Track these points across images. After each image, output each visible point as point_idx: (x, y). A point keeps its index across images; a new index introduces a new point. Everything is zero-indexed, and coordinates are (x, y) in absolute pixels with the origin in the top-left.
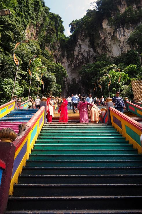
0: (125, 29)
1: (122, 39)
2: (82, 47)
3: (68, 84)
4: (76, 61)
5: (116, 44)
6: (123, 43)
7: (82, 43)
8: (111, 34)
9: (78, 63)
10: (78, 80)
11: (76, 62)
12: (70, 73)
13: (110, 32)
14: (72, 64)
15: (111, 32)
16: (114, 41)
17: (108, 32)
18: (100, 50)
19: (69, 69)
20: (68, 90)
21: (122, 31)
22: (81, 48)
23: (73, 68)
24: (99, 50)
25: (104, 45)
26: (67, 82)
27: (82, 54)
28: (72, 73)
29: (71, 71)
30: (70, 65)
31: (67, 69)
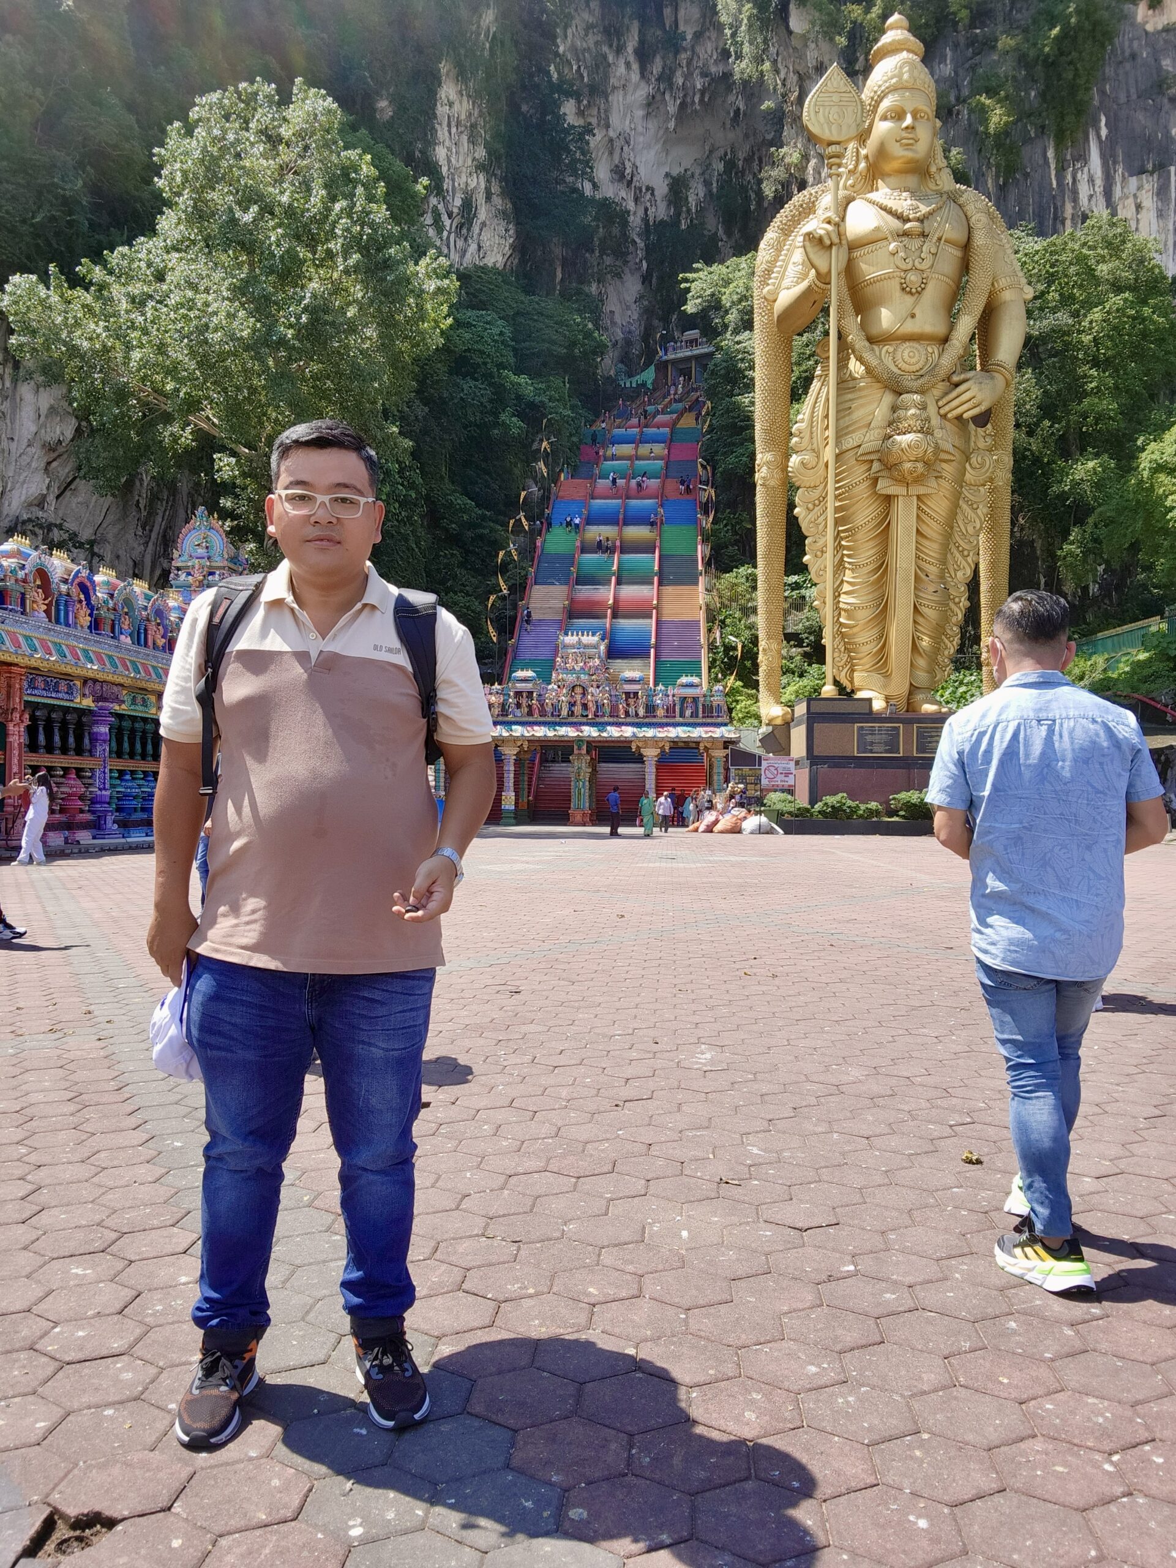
4: (688, 76)
9: (703, 92)
10: (701, 195)
11: (691, 82)
12: (659, 146)
14: (667, 97)
19: (650, 126)
23: (672, 125)
26: (641, 212)
28: (669, 141)
29: (661, 132)
30: (658, 97)
31: (640, 129)
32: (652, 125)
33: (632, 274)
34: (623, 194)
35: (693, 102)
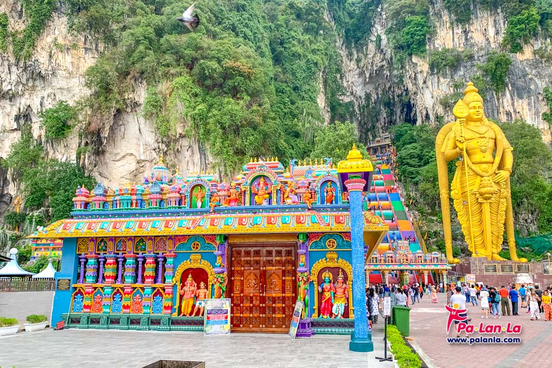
0: (440, 78)
1: (435, 93)
3: (359, 105)
6: (436, 99)
8: (423, 74)
9: (376, 70)
10: (376, 98)
12: (363, 85)
14: (366, 72)
15: (423, 70)
20: (360, 118)
21: (436, 80)
22: (380, 41)
23: (367, 80)
27: (381, 52)
28: (365, 84)
29: (364, 82)
30: (363, 72)
31: (357, 81)
32: (361, 80)
34: (353, 99)
35: (373, 73)
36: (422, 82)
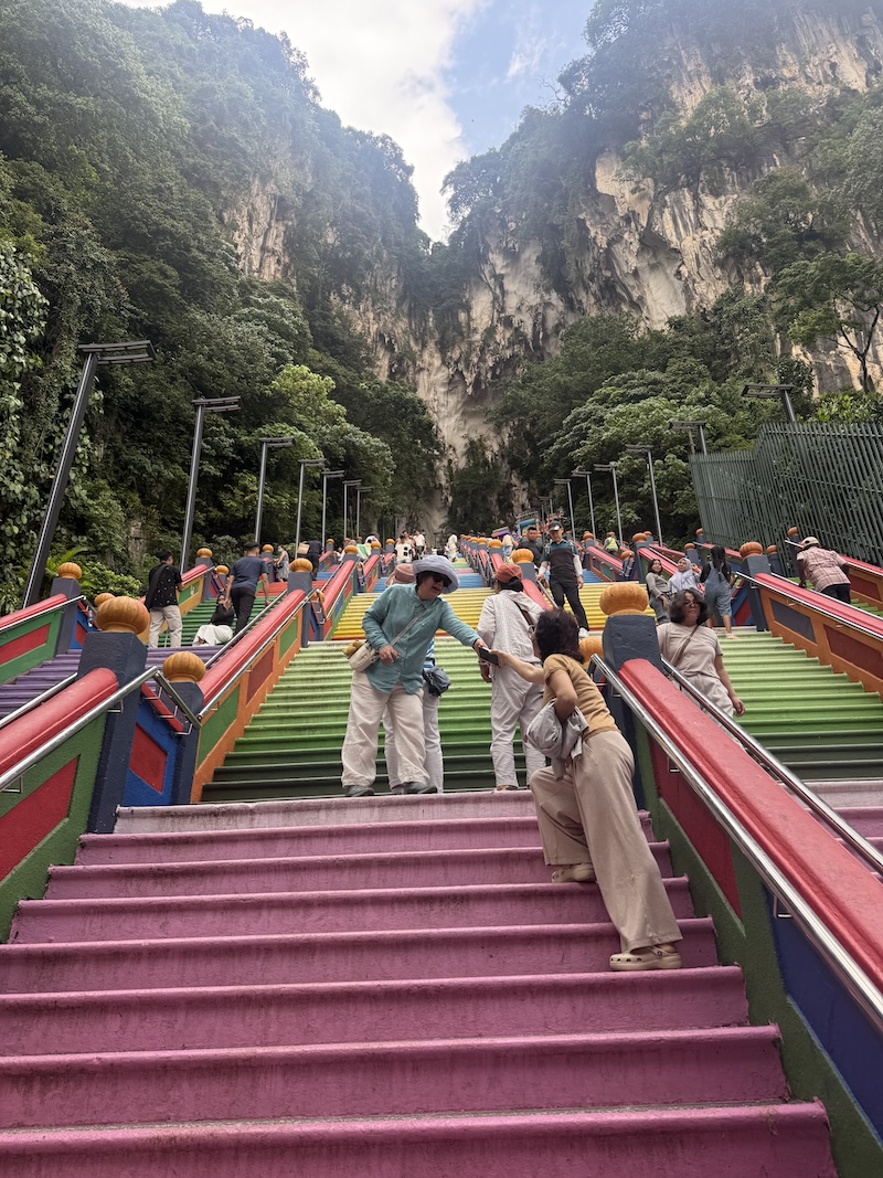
0: (702, 196)
1: (689, 244)
2: (508, 286)
3: (449, 468)
4: (482, 359)
5: (664, 271)
6: (694, 264)
7: (507, 266)
8: (637, 222)
9: (493, 369)
10: (496, 448)
11: (485, 361)
12: (458, 416)
13: (634, 212)
14: (465, 373)
15: (637, 209)
16: (655, 256)
17: (621, 211)
18: (592, 300)
19: (450, 400)
20: (450, 499)
21: (689, 203)
22: (504, 293)
23: (470, 390)
24: (587, 300)
25: (608, 274)
26: (445, 463)
27: (508, 322)
28: (466, 415)
29: (459, 406)
30: (457, 378)
31: (442, 401)
32: (452, 400)
33: (439, 511)
35: (487, 377)
36: (635, 246)
